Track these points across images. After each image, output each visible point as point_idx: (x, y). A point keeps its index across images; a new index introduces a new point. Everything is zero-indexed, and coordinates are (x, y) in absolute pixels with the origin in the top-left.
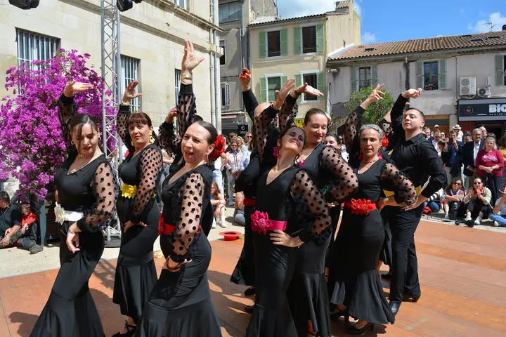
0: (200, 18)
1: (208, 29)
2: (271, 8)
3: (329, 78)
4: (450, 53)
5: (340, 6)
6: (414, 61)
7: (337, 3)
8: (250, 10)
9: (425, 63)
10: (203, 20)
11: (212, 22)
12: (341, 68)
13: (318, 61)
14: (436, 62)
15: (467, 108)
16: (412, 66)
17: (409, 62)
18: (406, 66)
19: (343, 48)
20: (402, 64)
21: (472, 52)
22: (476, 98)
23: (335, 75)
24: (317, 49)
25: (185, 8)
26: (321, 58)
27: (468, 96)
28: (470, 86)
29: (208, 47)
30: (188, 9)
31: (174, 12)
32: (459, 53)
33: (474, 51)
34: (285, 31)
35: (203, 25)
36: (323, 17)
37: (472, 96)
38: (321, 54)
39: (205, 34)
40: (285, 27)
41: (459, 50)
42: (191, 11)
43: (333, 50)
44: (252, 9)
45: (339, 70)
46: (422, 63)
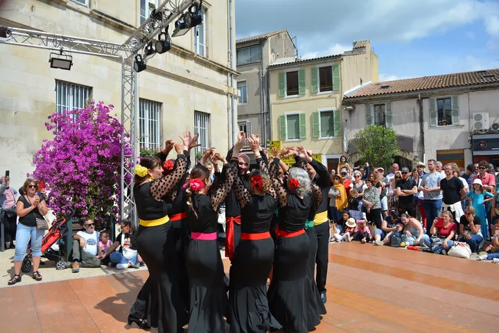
0: (218, 64)
1: (226, 73)
2: (290, 50)
3: (345, 115)
4: (462, 90)
5: (357, 46)
6: (427, 98)
7: (355, 44)
8: (270, 52)
9: (438, 99)
10: (221, 66)
11: (229, 67)
12: (356, 106)
13: (335, 98)
14: (450, 98)
15: (481, 143)
16: (426, 103)
17: (422, 99)
18: (420, 103)
19: (360, 86)
20: (415, 101)
21: (483, 89)
22: (489, 132)
23: (351, 112)
24: (333, 87)
25: (205, 56)
26: (338, 96)
27: (481, 131)
28: (482, 121)
29: (225, 90)
30: (207, 57)
31: (194, 59)
32: (471, 89)
33: (486, 87)
34: (303, 72)
35: (221, 70)
36: (338, 58)
37: (486, 130)
38: (337, 92)
39: (223, 78)
40: (302, 68)
41: (469, 87)
42: (210, 58)
43: (349, 89)
44: (272, 51)
45: (354, 108)
46: (436, 99)
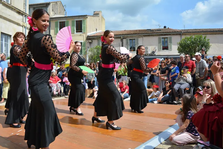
0: (17, 9)
1: (22, 15)
2: (62, 11)
3: (88, 45)
4: (140, 36)
5: (95, 13)
6: (125, 38)
7: (94, 12)
8: (51, 11)
9: (130, 40)
10: (19, 10)
11: (24, 12)
12: (93, 40)
13: (83, 36)
14: (135, 39)
15: (147, 60)
16: (124, 41)
17: (123, 39)
18: (122, 40)
19: (95, 32)
20: (120, 39)
21: (149, 36)
22: (151, 55)
23: (90, 43)
24: (82, 31)
25: (9, 3)
26: (85, 35)
27: (148, 54)
28: (148, 50)
29: (21, 23)
30: (11, 4)
31: (2, 4)
32: (144, 35)
33: (150, 35)
34: (68, 22)
35: (19, 12)
36: (85, 16)
37: (149, 54)
38: (84, 33)
39: (20, 17)
40: (68, 20)
41: (143, 34)
42: (12, 5)
43: (90, 32)
44: (53, 10)
45: (92, 41)
46: (129, 39)
